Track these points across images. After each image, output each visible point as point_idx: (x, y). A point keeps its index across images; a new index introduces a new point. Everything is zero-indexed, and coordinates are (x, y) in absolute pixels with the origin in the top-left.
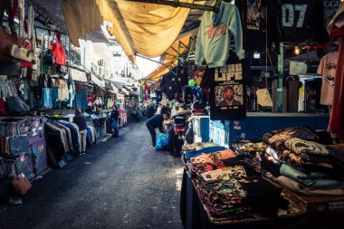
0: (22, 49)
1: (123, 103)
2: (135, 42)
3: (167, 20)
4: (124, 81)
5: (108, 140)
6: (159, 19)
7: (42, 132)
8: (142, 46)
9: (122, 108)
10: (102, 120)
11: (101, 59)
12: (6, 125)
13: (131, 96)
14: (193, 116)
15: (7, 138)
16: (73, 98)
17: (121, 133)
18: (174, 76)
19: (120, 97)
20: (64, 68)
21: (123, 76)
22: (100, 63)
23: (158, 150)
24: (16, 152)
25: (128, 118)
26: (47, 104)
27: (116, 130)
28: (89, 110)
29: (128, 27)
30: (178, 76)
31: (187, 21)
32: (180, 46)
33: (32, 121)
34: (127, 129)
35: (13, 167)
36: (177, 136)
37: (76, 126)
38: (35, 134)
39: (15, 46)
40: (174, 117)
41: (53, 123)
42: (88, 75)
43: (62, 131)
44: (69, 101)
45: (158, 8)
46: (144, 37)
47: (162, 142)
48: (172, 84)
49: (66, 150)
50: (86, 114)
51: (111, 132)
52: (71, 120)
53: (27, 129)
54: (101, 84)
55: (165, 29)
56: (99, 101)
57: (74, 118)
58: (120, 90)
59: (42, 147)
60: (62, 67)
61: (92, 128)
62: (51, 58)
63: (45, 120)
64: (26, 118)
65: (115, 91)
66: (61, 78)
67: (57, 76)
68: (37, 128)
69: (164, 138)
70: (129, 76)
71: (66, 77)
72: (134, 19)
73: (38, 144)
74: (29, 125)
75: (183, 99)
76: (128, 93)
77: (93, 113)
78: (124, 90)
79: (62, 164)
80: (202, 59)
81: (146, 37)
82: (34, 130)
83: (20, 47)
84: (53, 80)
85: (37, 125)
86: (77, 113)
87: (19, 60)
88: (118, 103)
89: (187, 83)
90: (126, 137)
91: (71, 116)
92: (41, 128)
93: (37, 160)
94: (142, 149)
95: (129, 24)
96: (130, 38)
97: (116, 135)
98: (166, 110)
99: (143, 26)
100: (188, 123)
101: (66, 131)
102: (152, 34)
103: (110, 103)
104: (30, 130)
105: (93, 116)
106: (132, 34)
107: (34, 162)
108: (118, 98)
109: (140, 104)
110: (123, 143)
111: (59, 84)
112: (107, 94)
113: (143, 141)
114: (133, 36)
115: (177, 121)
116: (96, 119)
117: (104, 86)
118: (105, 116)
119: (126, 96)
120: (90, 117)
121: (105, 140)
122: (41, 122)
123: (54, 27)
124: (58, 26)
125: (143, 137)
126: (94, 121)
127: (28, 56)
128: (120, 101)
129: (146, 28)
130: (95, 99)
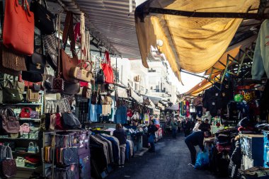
0: (83, 70)
1: (158, 118)
2: (182, 58)
3: (219, 33)
4: (158, 95)
5: (145, 154)
6: (211, 33)
7: (88, 144)
8: (189, 62)
9: (158, 123)
10: (139, 134)
11: (136, 75)
12: (60, 137)
13: (166, 110)
14: (240, 135)
15: (62, 149)
16: (114, 113)
17: (157, 148)
18: (217, 91)
19: (157, 112)
20: (111, 86)
21: (158, 91)
22: (136, 79)
23: (198, 168)
24: (68, 162)
25: (163, 133)
26: (93, 118)
27: (152, 144)
28: (128, 125)
29: (176, 43)
30: (222, 91)
31: (237, 33)
32: (228, 60)
33: (80, 134)
34: (162, 144)
35: (64, 175)
36: (221, 155)
37: (116, 140)
38: (82, 146)
39: (77, 68)
40: (217, 134)
41: (96, 136)
42: (129, 92)
43: (105, 144)
44: (110, 116)
45: (212, 21)
46: (193, 53)
47: (202, 160)
48: (215, 99)
49: (108, 162)
50: (125, 129)
51: (147, 147)
52: (112, 134)
53: (75, 141)
54: (140, 100)
55: (216, 43)
56: (136, 116)
57: (114, 132)
58: (156, 105)
59: (87, 158)
60: (110, 85)
61: (130, 142)
62: (102, 77)
63: (90, 133)
64: (75, 131)
65: (152, 106)
66: (109, 95)
67: (105, 93)
68: (84, 140)
69: (204, 156)
70: (164, 91)
71: (113, 94)
72: (185, 36)
73: (84, 155)
74: (78, 138)
75: (228, 115)
76: (163, 108)
77: (130, 127)
78: (160, 105)
79: (104, 175)
80: (261, 73)
81: (195, 53)
82: (81, 142)
83: (81, 69)
84: (103, 97)
85: (83, 138)
86: (118, 127)
87: (80, 80)
88: (154, 118)
89: (233, 98)
90: (162, 152)
91: (112, 130)
92: (86, 141)
93: (83, 170)
94: (180, 166)
95: (177, 41)
96: (177, 55)
97: (152, 150)
98: (205, 127)
99: (192, 41)
100: (234, 142)
101: (108, 144)
102: (201, 49)
103: (147, 118)
104: (78, 142)
105: (131, 131)
106: (180, 51)
107: (80, 172)
108: (155, 113)
109: (175, 119)
110: (160, 158)
111: (107, 101)
112: (144, 109)
113: (180, 157)
114: (180, 53)
115: (220, 139)
116: (133, 133)
117: (142, 101)
118: (141, 130)
119: (161, 111)
120: (128, 131)
121: (141, 154)
122: (87, 135)
123: (104, 49)
124: (107, 48)
125: (180, 153)
126: (132, 135)
127: (87, 76)
128: (156, 116)
129: (196, 43)
130: (133, 114)
